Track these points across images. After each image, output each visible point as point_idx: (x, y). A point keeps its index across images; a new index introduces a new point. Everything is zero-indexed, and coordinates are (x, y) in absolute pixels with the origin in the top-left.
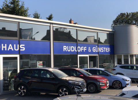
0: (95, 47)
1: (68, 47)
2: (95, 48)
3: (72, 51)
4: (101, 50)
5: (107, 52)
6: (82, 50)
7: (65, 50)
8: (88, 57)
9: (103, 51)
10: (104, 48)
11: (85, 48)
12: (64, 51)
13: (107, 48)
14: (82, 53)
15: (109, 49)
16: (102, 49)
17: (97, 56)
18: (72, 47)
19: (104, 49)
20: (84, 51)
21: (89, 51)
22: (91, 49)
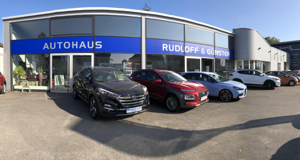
0: (211, 49)
1: (170, 45)
3: (176, 50)
4: (219, 54)
5: (226, 56)
6: (192, 51)
7: (165, 49)
8: (200, 60)
9: (221, 55)
10: (222, 51)
11: (197, 49)
12: (163, 50)
13: (226, 52)
14: (193, 54)
15: (229, 53)
16: (220, 52)
17: (214, 59)
18: (176, 46)
19: (222, 53)
20: (195, 52)
21: (203, 52)
22: (204, 51)
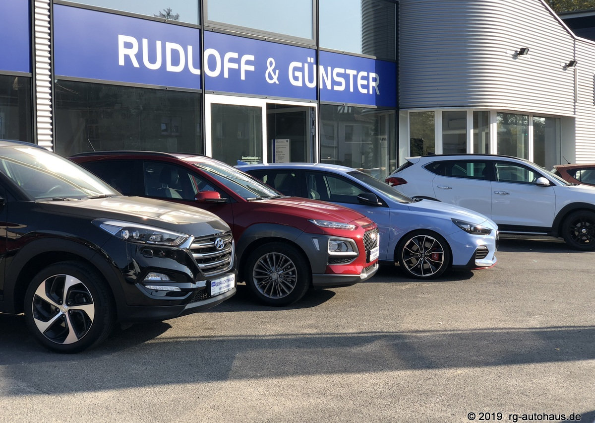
0: (304, 61)
2: (299, 65)
3: (170, 68)
4: (334, 83)
5: (365, 91)
6: (230, 70)
7: (127, 57)
8: (260, 109)
9: (341, 88)
10: (348, 71)
11: (248, 63)
12: (122, 62)
13: (365, 74)
14: (232, 84)
15: (375, 80)
16: (339, 75)
17: (313, 108)
18: (170, 46)
19: (346, 77)
20: (243, 77)
21: (271, 78)
22: (277, 71)
